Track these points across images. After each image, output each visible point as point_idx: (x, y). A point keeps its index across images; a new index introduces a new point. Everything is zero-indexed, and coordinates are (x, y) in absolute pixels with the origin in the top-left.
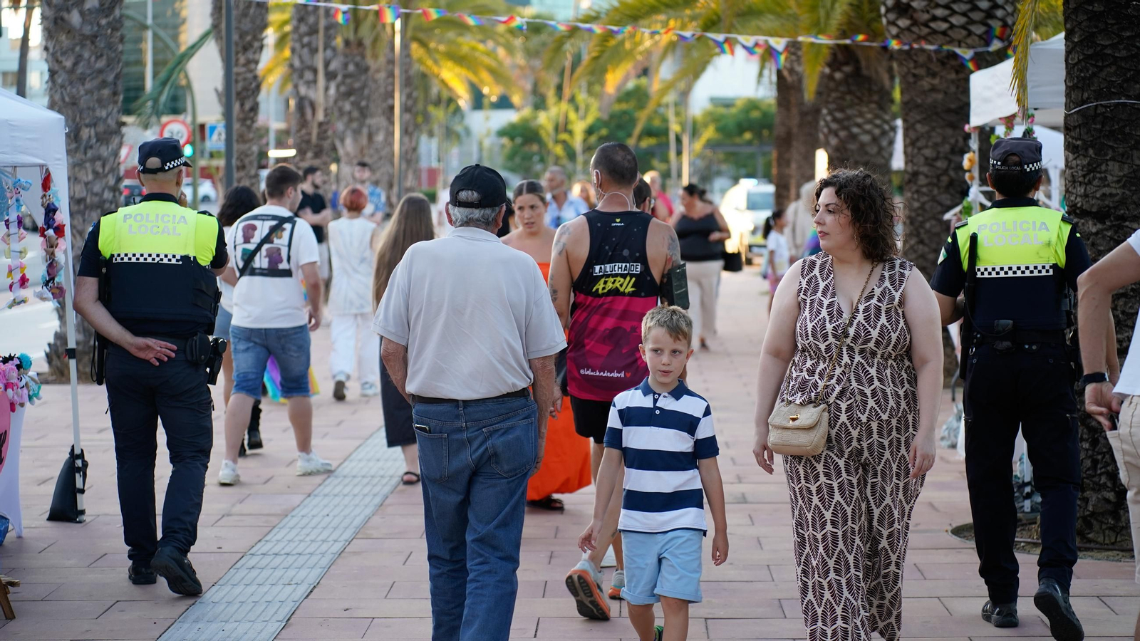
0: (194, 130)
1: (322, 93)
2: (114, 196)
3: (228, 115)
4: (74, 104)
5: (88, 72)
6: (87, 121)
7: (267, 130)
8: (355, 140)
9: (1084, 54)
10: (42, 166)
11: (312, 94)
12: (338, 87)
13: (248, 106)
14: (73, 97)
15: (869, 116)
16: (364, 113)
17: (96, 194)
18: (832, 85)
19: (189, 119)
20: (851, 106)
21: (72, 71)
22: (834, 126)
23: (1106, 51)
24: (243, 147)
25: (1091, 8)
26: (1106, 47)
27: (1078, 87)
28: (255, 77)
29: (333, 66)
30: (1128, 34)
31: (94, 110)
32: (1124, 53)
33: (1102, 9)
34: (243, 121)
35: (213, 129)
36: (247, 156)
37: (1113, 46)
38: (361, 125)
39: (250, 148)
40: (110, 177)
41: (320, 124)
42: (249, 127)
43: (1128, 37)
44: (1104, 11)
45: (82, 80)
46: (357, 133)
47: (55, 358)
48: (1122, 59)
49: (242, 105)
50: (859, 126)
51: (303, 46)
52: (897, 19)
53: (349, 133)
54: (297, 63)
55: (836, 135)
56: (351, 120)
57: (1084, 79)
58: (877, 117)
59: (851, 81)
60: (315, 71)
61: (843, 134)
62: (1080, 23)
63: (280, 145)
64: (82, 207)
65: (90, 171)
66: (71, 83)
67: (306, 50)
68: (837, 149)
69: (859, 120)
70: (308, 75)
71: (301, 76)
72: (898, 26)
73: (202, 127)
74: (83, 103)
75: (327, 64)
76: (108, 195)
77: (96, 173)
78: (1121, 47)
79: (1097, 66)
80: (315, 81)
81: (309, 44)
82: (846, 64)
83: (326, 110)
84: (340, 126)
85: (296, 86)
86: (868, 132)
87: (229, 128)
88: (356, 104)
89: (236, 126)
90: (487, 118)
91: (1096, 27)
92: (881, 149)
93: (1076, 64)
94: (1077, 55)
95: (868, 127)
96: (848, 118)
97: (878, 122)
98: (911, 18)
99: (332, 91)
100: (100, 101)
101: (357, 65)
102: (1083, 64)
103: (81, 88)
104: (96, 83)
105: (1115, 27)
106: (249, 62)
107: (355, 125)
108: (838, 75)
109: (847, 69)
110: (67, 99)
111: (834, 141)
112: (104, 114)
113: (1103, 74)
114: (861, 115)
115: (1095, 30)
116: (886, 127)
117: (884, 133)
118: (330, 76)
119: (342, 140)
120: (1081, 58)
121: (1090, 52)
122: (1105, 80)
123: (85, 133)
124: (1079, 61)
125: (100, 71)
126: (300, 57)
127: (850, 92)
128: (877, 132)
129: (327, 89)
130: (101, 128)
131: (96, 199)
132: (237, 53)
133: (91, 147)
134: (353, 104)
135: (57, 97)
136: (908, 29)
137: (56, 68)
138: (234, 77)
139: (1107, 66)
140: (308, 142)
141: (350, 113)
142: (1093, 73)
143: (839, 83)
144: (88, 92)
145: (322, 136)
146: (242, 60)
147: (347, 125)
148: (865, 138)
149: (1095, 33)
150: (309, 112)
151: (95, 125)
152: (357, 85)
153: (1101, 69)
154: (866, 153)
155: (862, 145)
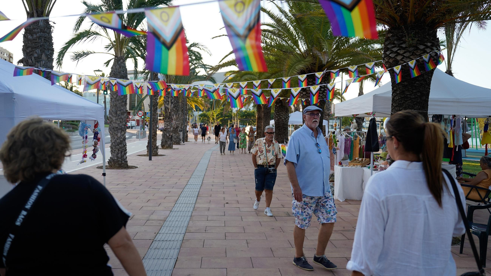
0: (144, 113)
1: (170, 106)
2: (125, 127)
3: (151, 110)
4: (116, 106)
5: (119, 99)
6: (119, 110)
7: (158, 114)
8: (176, 116)
9: (401, 97)
10: (95, 121)
11: (168, 106)
12: (173, 105)
13: (155, 108)
14: (116, 104)
15: (284, 114)
16: (178, 111)
17: (120, 126)
18: (276, 107)
19: (143, 111)
20: (280, 112)
21: (116, 98)
22: (277, 116)
23: (408, 96)
24: (154, 117)
25: (404, 83)
26: (408, 95)
27: (398, 106)
28: (157, 102)
29: (172, 101)
30: (415, 91)
31: (120, 108)
32: (413, 97)
33: (407, 84)
34: (154, 111)
35: (148, 113)
36: (155, 118)
37: (410, 95)
38: (177, 113)
39: (155, 117)
40: (124, 122)
41: (169, 112)
42: (155, 113)
43: (415, 92)
44: (408, 84)
45: (118, 101)
46: (176, 114)
47: (110, 163)
48: (413, 98)
49: (154, 108)
50: (282, 116)
51: (166, 97)
52: (303, 92)
53: (175, 114)
54: (165, 100)
55: (277, 118)
56: (175, 112)
57: (401, 104)
58: (285, 114)
59: (280, 106)
60: (169, 102)
61: (278, 117)
62: (399, 88)
63: (160, 116)
64: (117, 129)
65: (119, 121)
66: (115, 101)
67: (167, 97)
68: (277, 121)
69: (282, 115)
70: (167, 103)
71: (166, 103)
72: (303, 94)
73: (146, 113)
74: (118, 106)
75: (171, 100)
76: (123, 126)
77: (120, 121)
78: (413, 95)
79: (405, 100)
80: (169, 104)
81: (168, 96)
82: (280, 103)
83: (171, 110)
84: (173, 113)
85: (165, 105)
86: (284, 117)
87: (151, 113)
88: (176, 109)
89: (153, 112)
90: (198, 113)
91: (405, 89)
92: (286, 121)
93: (398, 99)
94: (398, 97)
95: (284, 116)
96: (280, 114)
97: (286, 115)
98: (306, 92)
99: (172, 106)
100: (122, 105)
101: (177, 101)
102: (400, 99)
103: (118, 102)
104: (121, 101)
105: (411, 89)
106: (156, 99)
107: (176, 113)
108: (278, 105)
109: (280, 104)
110: (114, 105)
111: (277, 119)
112: (123, 108)
113: (407, 103)
114: (282, 114)
115: (404, 90)
116: (287, 116)
117: (287, 117)
118: (172, 103)
119: (173, 116)
120: (400, 98)
121: (403, 96)
122: (407, 104)
123: (118, 112)
124: (399, 99)
125: (122, 99)
126: (166, 99)
127: (280, 109)
128: (285, 117)
129: (171, 105)
130: (122, 111)
131: (120, 127)
132: (153, 97)
133: (120, 116)
134: (175, 109)
135: (112, 104)
136: (305, 94)
137: (112, 98)
138: (152, 102)
139: (408, 100)
140: (167, 116)
141: (175, 110)
142: (403, 102)
143: (278, 107)
144: (119, 103)
145: (170, 115)
146: (154, 99)
147: (174, 113)
148: (283, 118)
149: (404, 91)
150: (167, 110)
151: (120, 111)
152: (176, 105)
153: (406, 101)
154: (283, 122)
155: (283, 120)
